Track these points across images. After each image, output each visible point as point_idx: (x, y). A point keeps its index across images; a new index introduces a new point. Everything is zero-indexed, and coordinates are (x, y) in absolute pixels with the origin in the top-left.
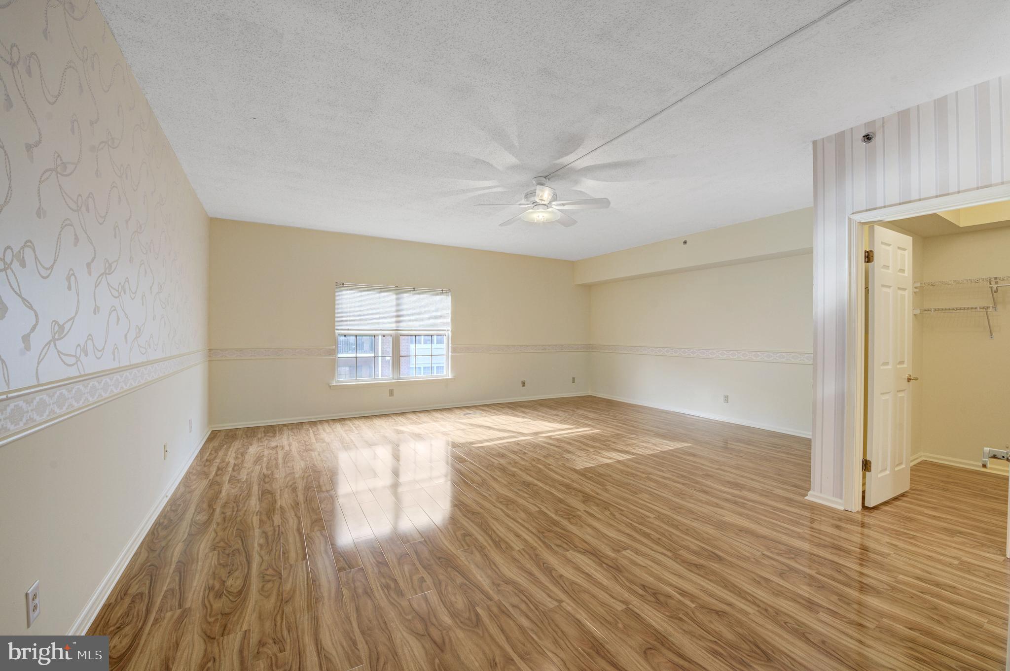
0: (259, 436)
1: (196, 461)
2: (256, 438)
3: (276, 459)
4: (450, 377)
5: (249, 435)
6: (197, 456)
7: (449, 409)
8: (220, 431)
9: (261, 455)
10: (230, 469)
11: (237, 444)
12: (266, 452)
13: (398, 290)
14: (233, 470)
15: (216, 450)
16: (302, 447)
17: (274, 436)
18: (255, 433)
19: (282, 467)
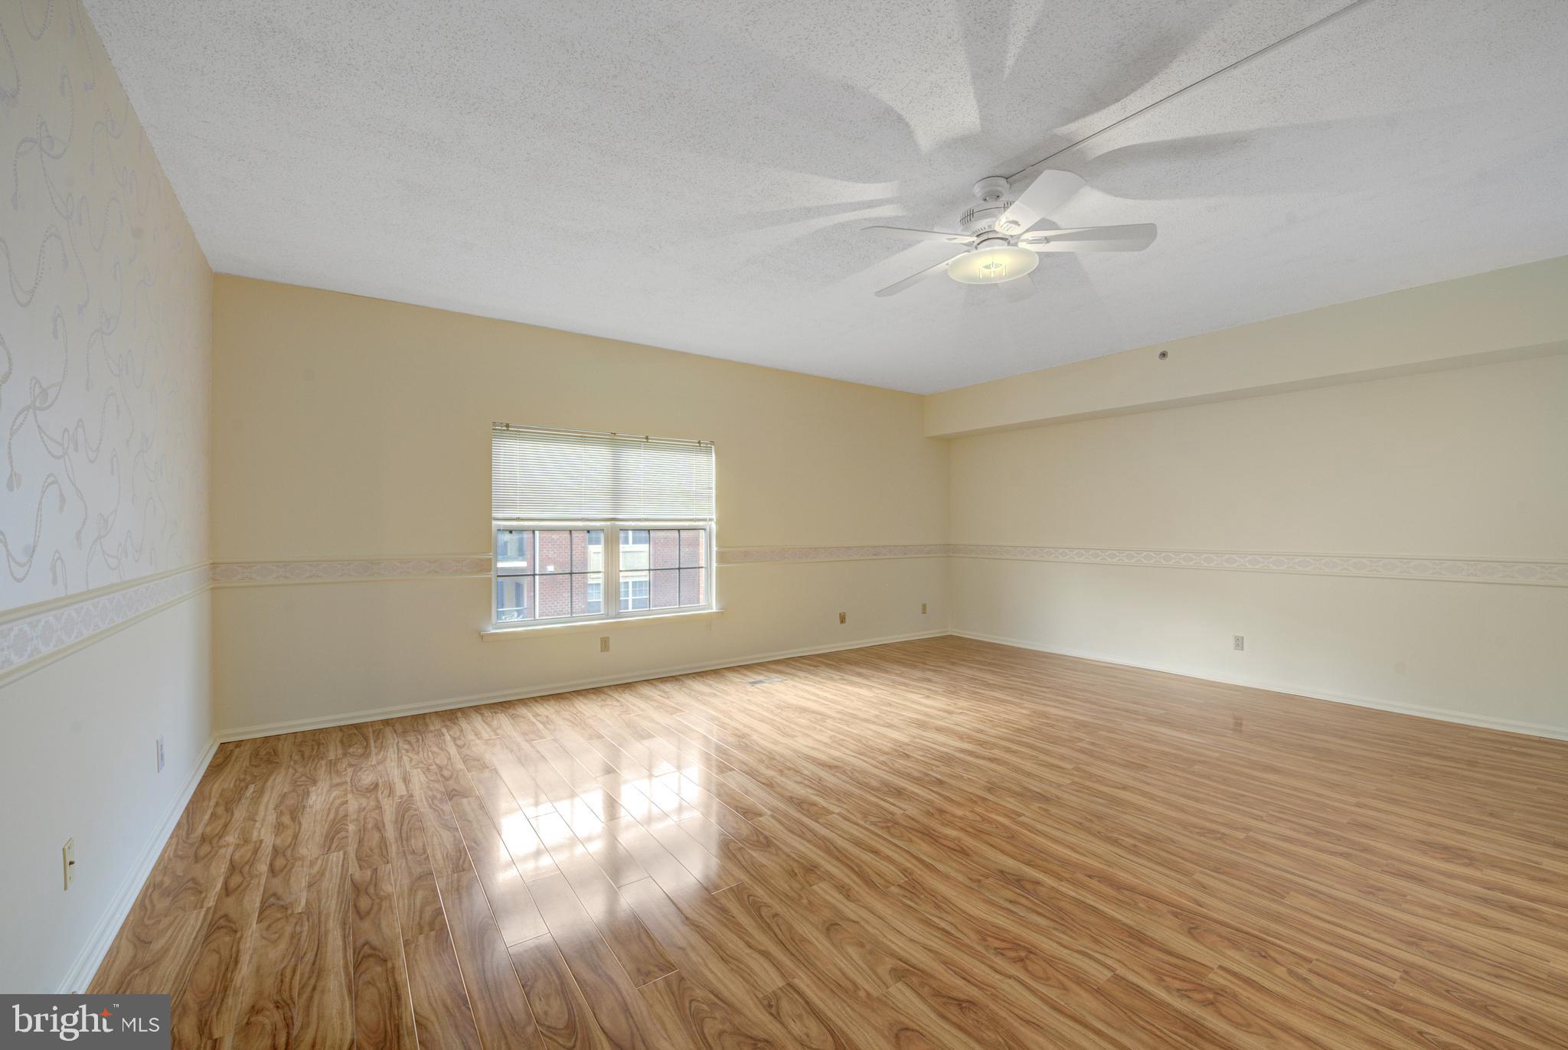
0: (332, 756)
1: (175, 840)
2: (323, 762)
3: (379, 827)
4: (714, 608)
5: (307, 754)
6: (179, 825)
7: (716, 673)
8: (239, 744)
9: (341, 813)
10: (263, 868)
11: (279, 783)
12: (353, 805)
13: (614, 440)
14: (273, 871)
15: (229, 803)
16: (437, 785)
17: (366, 755)
18: (321, 746)
19: (397, 853)
